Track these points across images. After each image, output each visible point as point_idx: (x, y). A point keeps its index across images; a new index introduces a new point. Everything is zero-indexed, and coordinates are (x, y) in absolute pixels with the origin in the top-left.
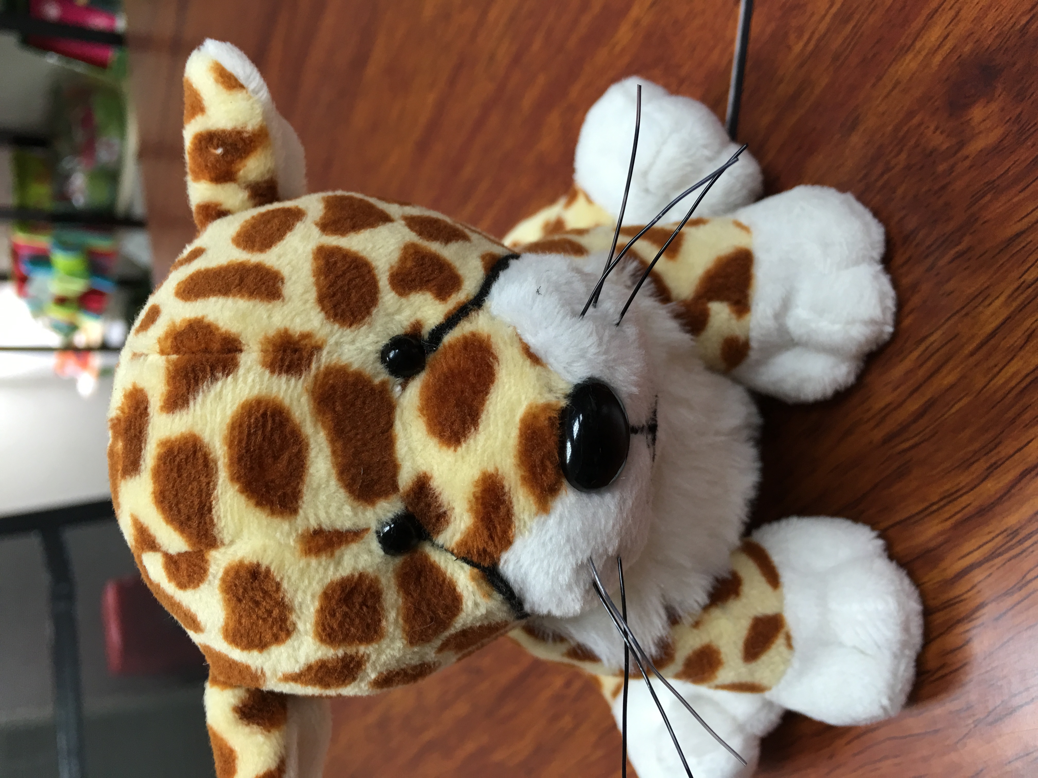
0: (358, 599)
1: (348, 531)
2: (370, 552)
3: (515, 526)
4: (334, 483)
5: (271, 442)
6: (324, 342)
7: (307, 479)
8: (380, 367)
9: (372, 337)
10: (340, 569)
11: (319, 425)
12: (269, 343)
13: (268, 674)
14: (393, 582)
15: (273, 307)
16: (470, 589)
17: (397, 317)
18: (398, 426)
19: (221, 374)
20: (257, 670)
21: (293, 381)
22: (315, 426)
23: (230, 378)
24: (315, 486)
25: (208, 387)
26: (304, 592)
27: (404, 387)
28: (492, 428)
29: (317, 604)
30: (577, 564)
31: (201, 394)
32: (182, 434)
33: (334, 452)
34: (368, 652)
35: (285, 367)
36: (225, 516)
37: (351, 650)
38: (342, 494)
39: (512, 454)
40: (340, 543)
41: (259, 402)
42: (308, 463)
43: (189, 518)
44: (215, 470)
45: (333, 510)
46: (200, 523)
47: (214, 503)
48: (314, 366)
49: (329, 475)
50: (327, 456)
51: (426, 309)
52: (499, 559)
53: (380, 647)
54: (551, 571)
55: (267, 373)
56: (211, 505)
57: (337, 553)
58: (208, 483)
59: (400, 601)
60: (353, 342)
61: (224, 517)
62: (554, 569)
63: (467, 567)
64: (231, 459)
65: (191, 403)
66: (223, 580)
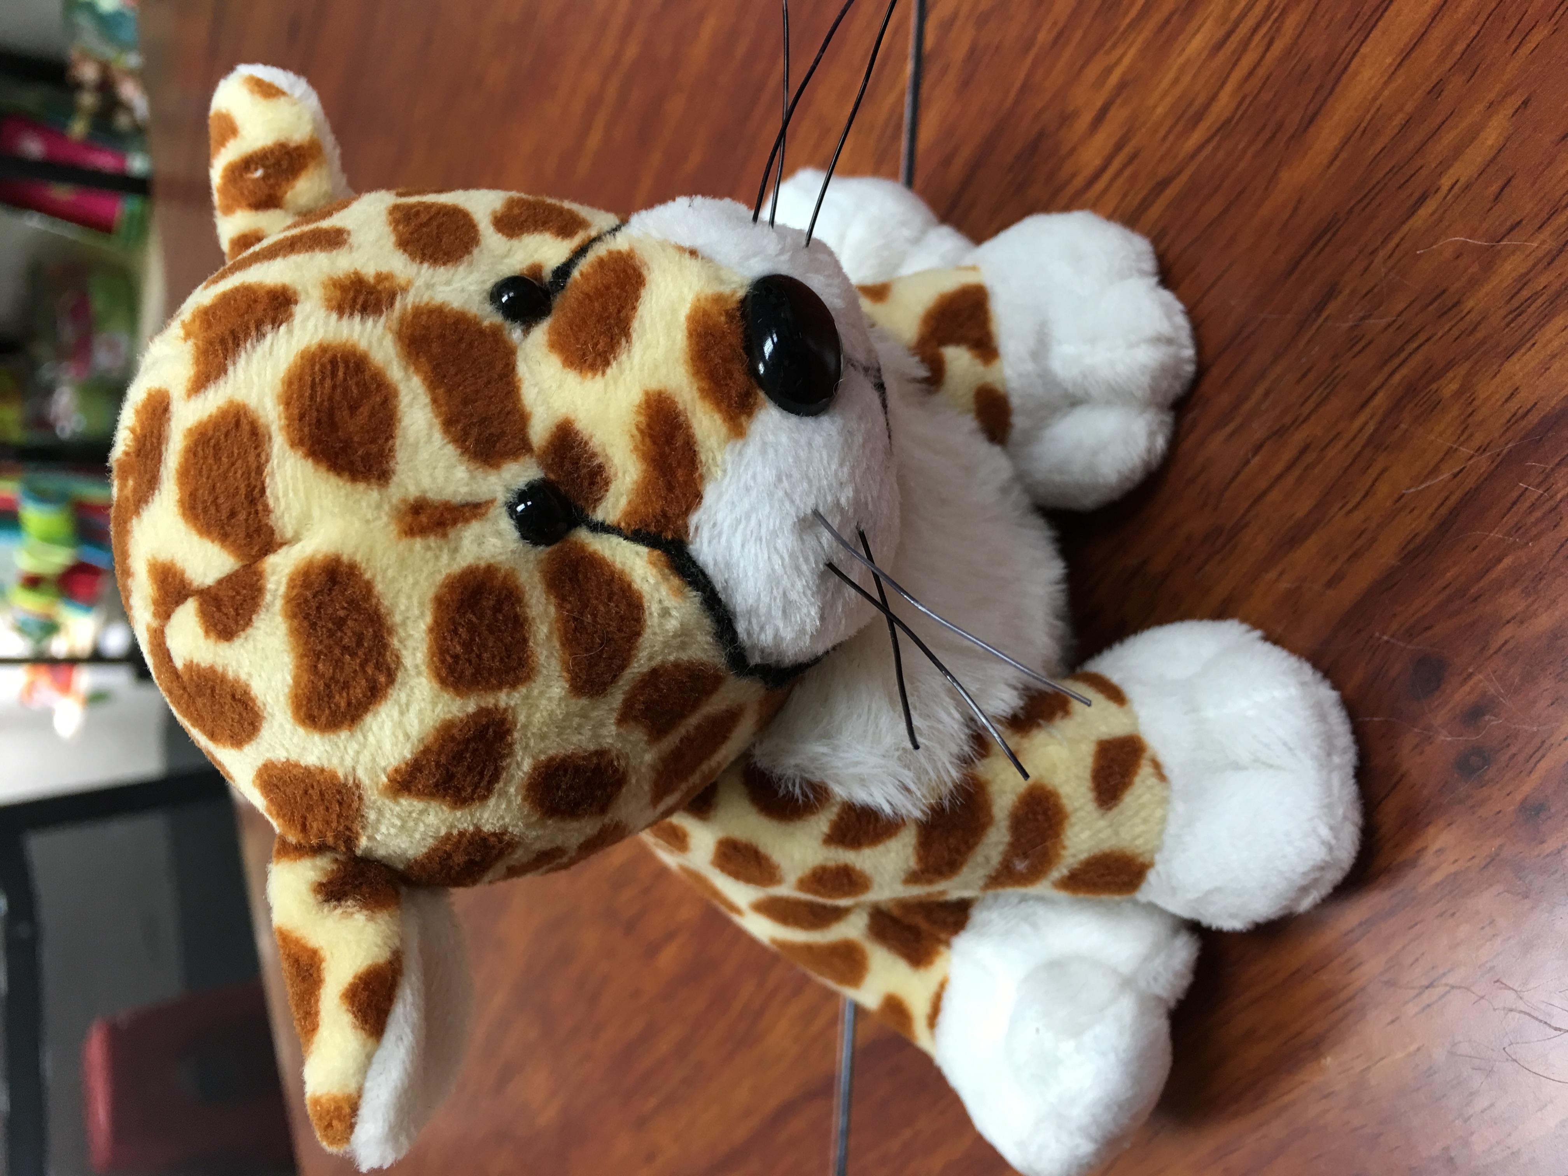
0: (488, 603)
1: (467, 505)
2: (499, 534)
3: (701, 462)
4: (438, 436)
5: (346, 390)
6: (410, 283)
7: (399, 432)
8: (488, 308)
9: (475, 277)
10: (458, 557)
11: (412, 369)
12: (334, 285)
13: (365, 780)
14: (537, 577)
15: (337, 255)
16: (652, 581)
17: (507, 261)
18: (522, 369)
19: (270, 326)
20: (346, 778)
21: (370, 323)
22: (406, 369)
23: (283, 328)
24: (411, 440)
25: (253, 347)
26: (409, 597)
27: (526, 332)
28: (649, 336)
29: (429, 619)
30: (797, 517)
31: (243, 354)
32: (219, 408)
33: (434, 401)
34: (512, 703)
35: (358, 307)
36: (286, 494)
37: (489, 701)
38: (451, 451)
39: (682, 361)
40: (455, 522)
41: (323, 349)
42: (399, 414)
43: (233, 514)
44: (267, 437)
45: (440, 474)
46: (249, 514)
47: (268, 481)
48: (398, 304)
49: (431, 427)
50: (425, 405)
51: (545, 248)
52: (686, 527)
53: (529, 692)
54: (764, 531)
55: (334, 316)
56: (263, 483)
57: (452, 534)
58: (259, 455)
59: (552, 610)
60: (448, 283)
61: (284, 496)
62: (768, 528)
63: (643, 550)
64: (289, 418)
65: (231, 369)
66: (289, 600)
